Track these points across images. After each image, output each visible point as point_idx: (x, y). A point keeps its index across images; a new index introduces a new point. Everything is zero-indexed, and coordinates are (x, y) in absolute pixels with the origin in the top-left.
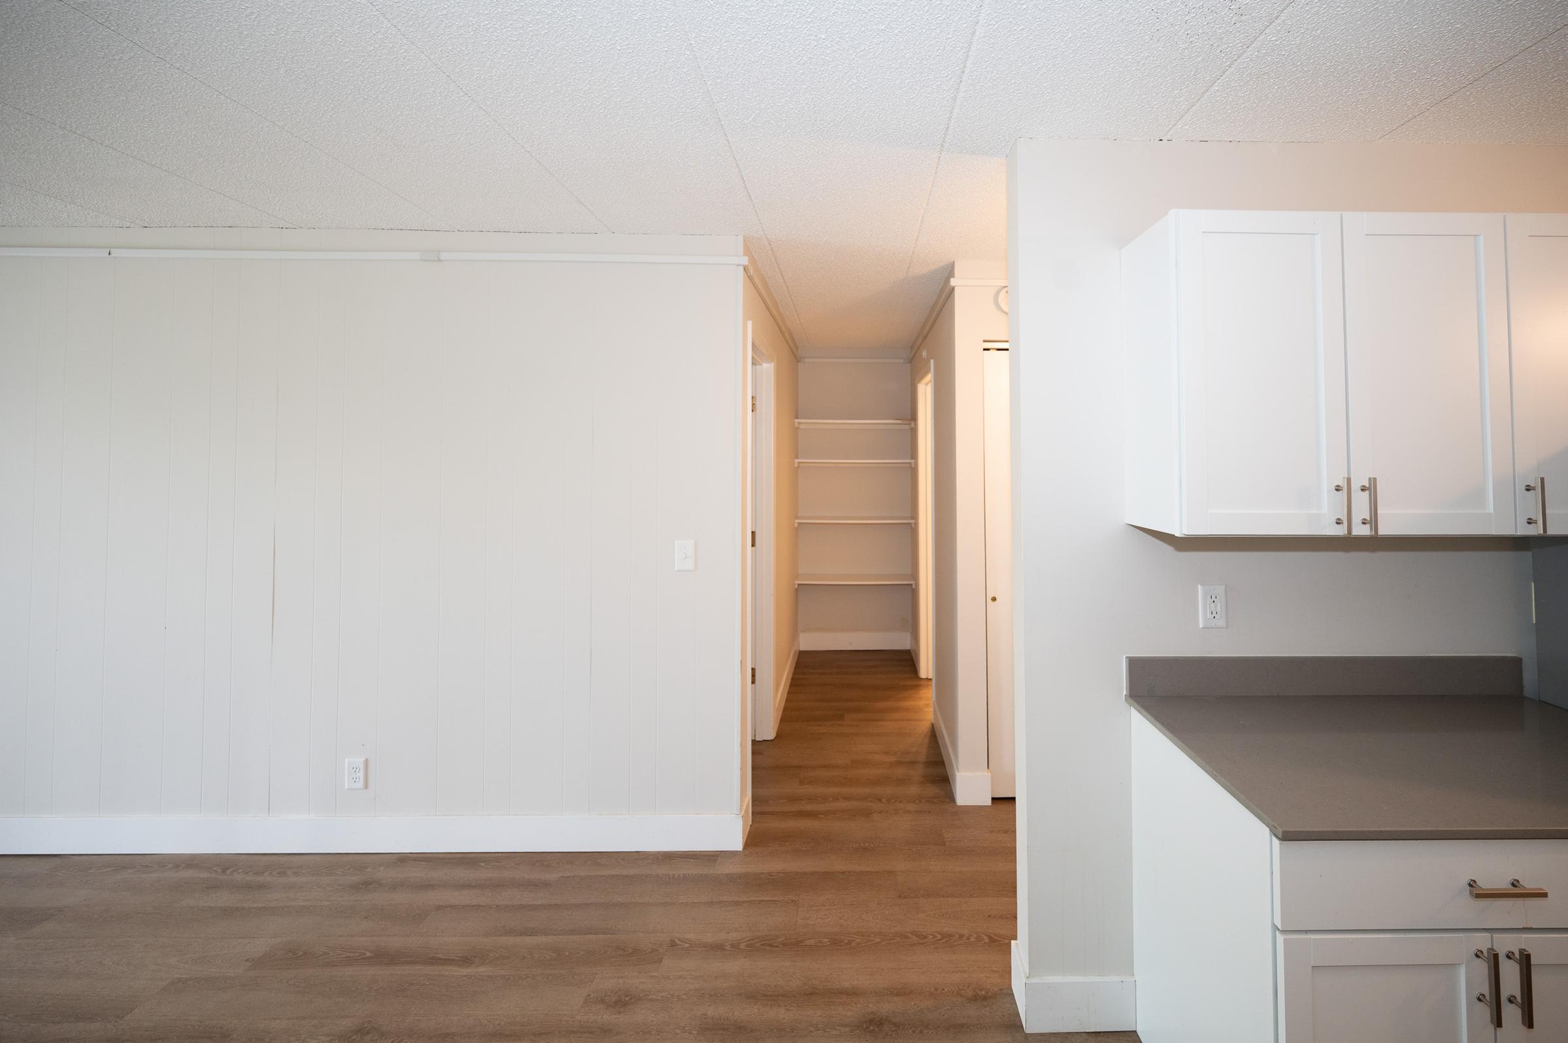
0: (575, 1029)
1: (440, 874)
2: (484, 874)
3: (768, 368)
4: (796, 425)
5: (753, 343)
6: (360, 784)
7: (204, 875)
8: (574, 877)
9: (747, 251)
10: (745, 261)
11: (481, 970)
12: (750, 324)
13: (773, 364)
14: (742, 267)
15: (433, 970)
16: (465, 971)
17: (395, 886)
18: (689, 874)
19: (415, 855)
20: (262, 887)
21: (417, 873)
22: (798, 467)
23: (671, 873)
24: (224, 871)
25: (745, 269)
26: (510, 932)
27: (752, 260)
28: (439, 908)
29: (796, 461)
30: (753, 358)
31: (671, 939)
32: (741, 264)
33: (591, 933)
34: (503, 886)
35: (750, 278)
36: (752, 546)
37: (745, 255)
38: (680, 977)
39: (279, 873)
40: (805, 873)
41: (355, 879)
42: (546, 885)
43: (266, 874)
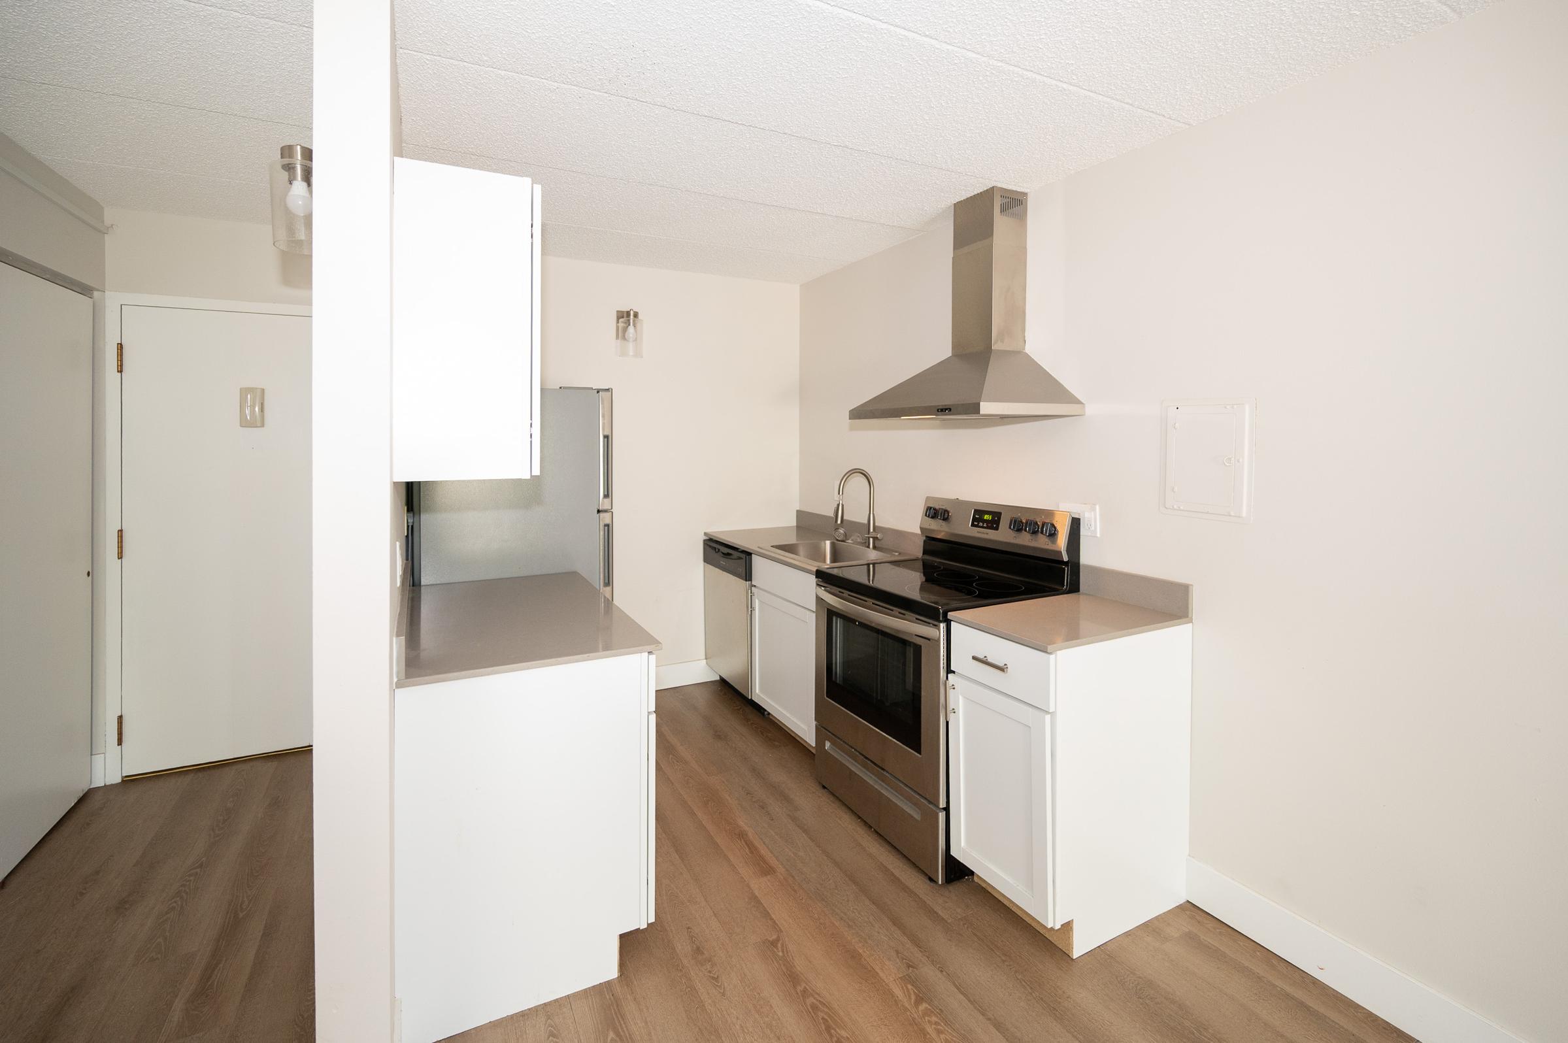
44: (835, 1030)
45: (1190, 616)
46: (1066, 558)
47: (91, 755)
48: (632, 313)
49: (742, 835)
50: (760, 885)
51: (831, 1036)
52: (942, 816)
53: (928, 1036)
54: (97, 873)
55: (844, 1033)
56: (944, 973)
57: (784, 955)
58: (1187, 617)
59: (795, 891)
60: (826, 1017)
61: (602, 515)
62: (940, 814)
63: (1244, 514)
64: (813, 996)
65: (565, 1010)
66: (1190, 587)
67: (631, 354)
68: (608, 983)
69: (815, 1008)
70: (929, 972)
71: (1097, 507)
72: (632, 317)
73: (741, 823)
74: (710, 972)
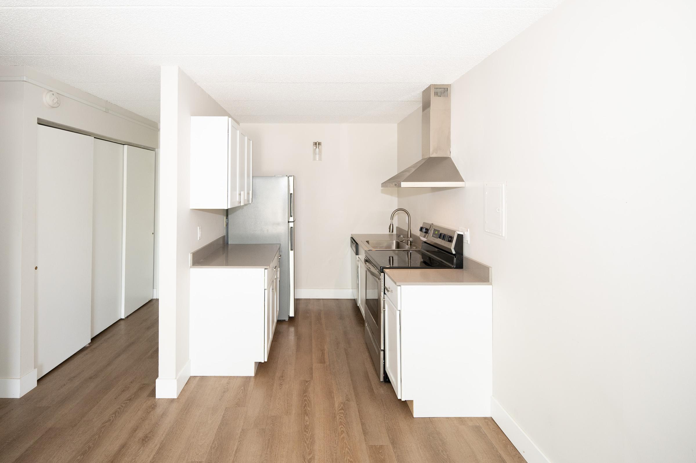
44: (307, 407)
45: (490, 281)
46: (454, 252)
47: (153, 289)
48: (318, 143)
49: (323, 351)
50: (316, 365)
51: (304, 408)
52: (382, 353)
53: (336, 418)
54: (147, 319)
55: (309, 409)
56: (358, 406)
57: (307, 385)
58: (489, 281)
59: (327, 370)
60: (307, 404)
61: (290, 223)
62: (381, 352)
63: (504, 235)
64: (307, 397)
65: (235, 379)
66: (490, 269)
67: (317, 160)
68: (251, 377)
69: (305, 400)
70: (353, 404)
71: (468, 230)
72: (317, 145)
73: (326, 347)
74: (281, 383)
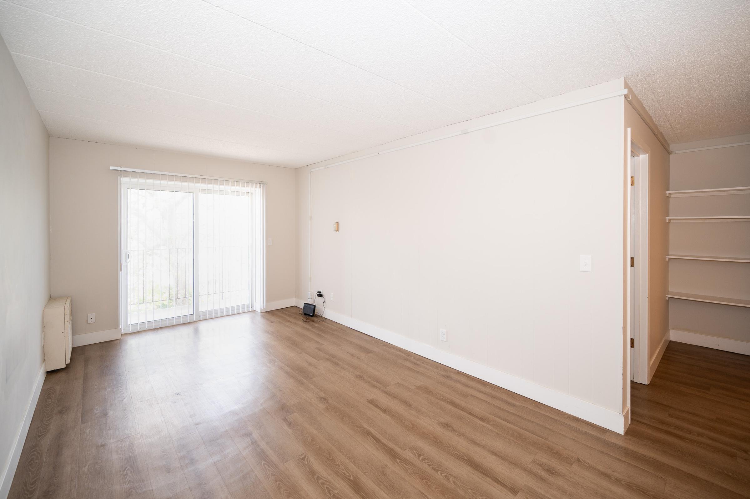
0: (528, 470)
1: (472, 383)
2: (488, 390)
3: (644, 158)
4: (667, 195)
5: (631, 141)
6: (445, 340)
7: (404, 355)
8: (527, 408)
9: (626, 86)
10: (626, 91)
11: (488, 426)
12: (629, 130)
13: (647, 155)
14: (623, 96)
15: (471, 417)
16: (482, 423)
17: (457, 381)
18: (588, 432)
19: (464, 374)
20: (418, 365)
21: (464, 380)
22: (669, 222)
23: (578, 428)
24: (408, 356)
25: (626, 96)
26: (499, 417)
27: (630, 90)
28: (472, 395)
29: (667, 218)
30: (631, 151)
31: (578, 458)
32: (622, 94)
33: (535, 435)
34: (496, 398)
35: (629, 102)
36: (631, 266)
37: (625, 88)
38: (583, 478)
39: (422, 362)
40: (673, 467)
41: (444, 373)
42: (514, 405)
43: (419, 361)
